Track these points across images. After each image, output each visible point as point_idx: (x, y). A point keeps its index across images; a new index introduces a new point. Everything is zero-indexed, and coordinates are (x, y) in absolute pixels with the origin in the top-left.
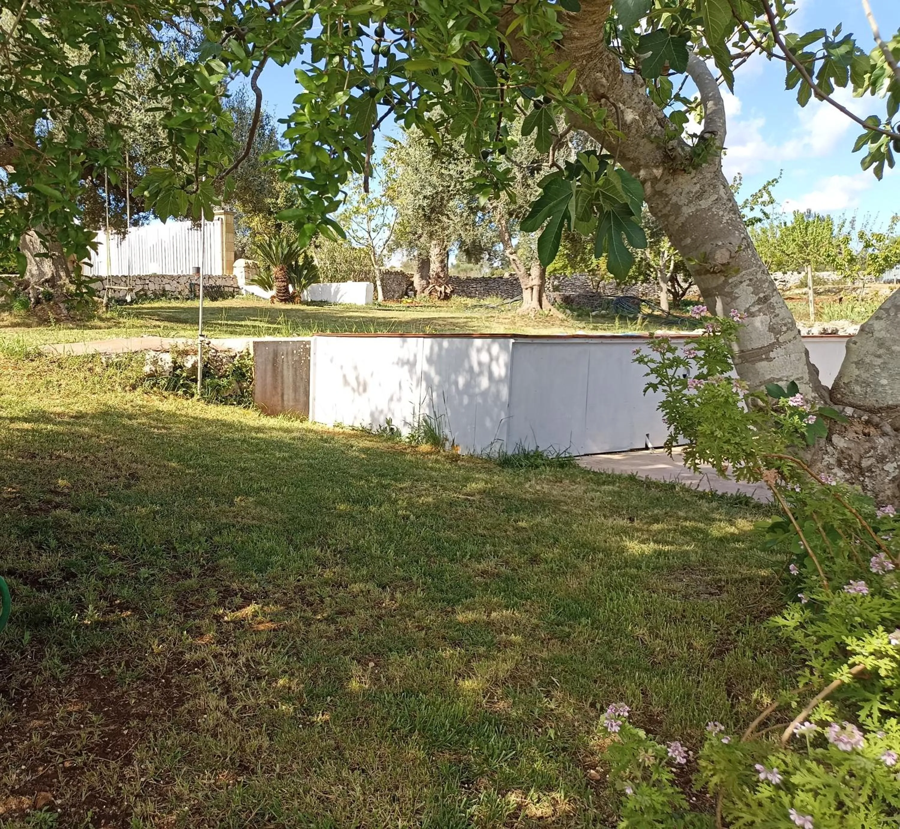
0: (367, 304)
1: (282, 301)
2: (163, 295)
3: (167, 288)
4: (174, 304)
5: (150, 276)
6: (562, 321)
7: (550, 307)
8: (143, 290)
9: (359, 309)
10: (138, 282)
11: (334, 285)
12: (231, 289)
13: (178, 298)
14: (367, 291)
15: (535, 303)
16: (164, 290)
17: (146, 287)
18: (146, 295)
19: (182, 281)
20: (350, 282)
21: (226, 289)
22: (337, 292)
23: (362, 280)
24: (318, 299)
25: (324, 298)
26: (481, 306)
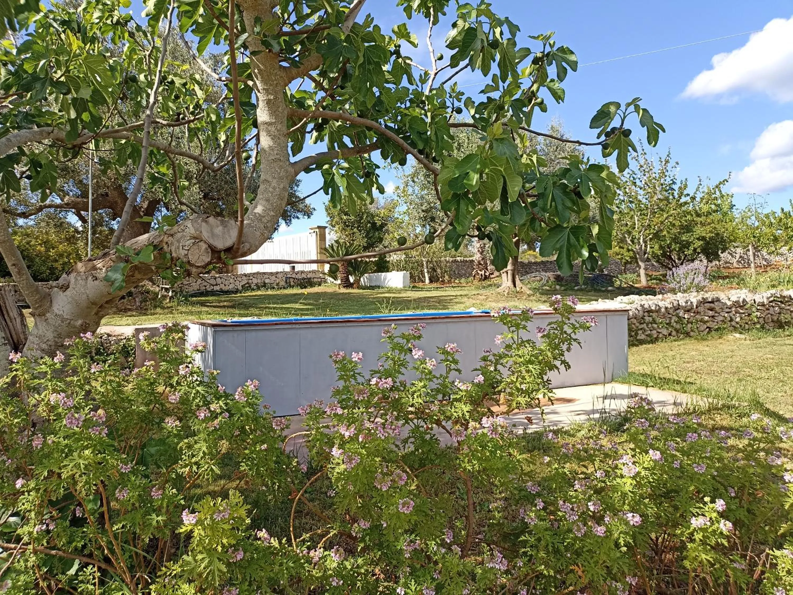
0: (404, 287)
1: (344, 287)
2: (262, 286)
3: (267, 281)
4: (270, 292)
5: (254, 274)
6: (529, 296)
7: (521, 285)
8: (248, 283)
9: (400, 291)
10: (244, 278)
11: (383, 274)
12: (319, 280)
13: (274, 288)
14: (404, 277)
15: (510, 283)
16: (265, 283)
17: (250, 281)
18: (250, 287)
19: (279, 276)
20: (394, 272)
21: (315, 280)
22: (385, 279)
23: (401, 270)
24: (373, 284)
25: (378, 284)
26: (491, 285)
